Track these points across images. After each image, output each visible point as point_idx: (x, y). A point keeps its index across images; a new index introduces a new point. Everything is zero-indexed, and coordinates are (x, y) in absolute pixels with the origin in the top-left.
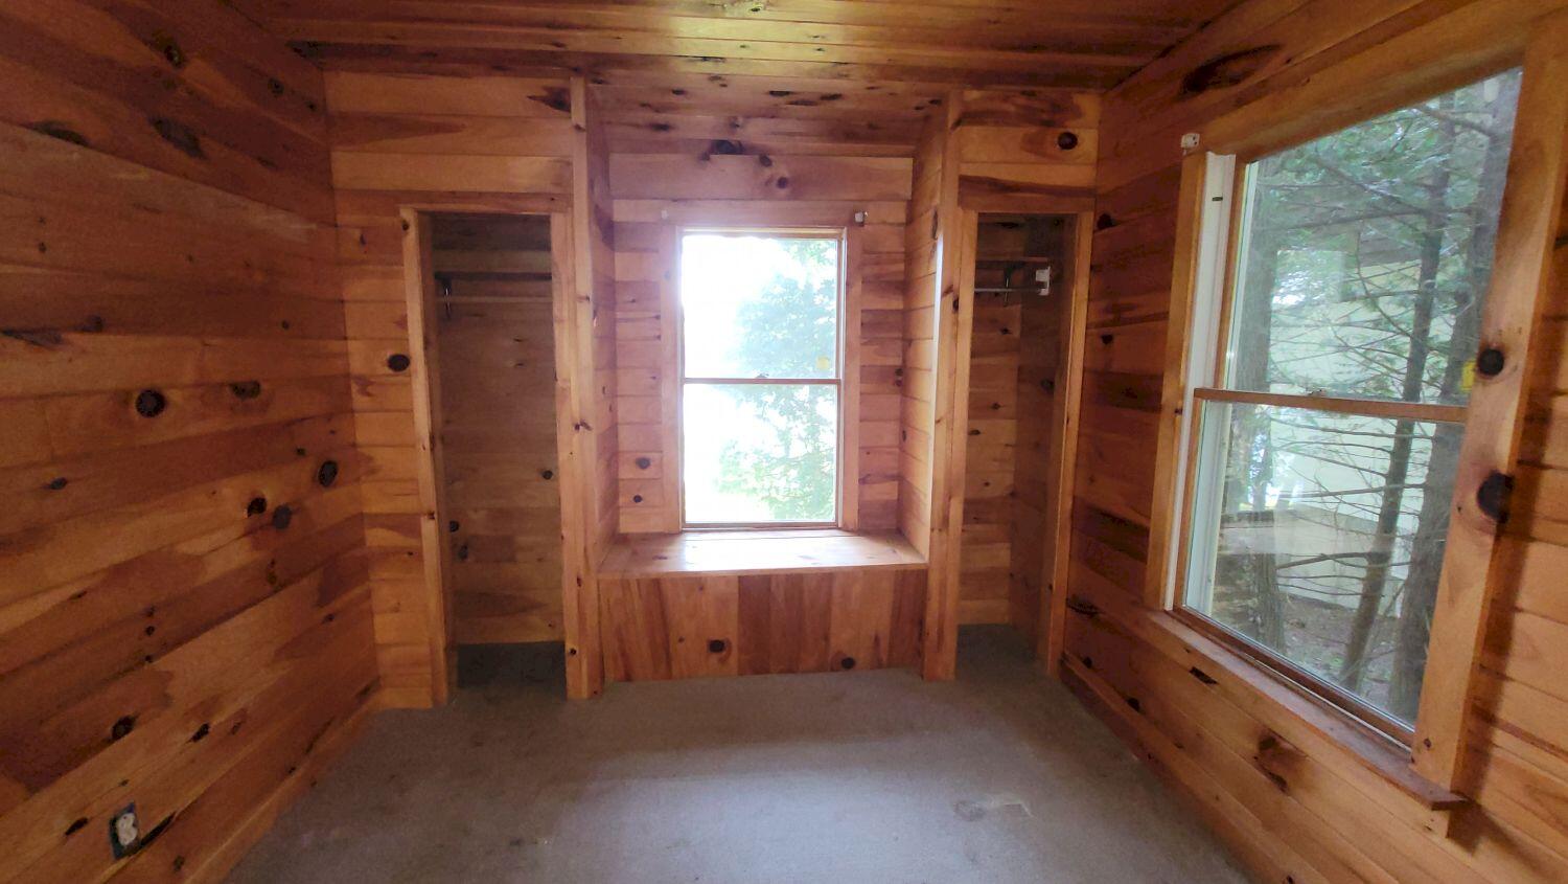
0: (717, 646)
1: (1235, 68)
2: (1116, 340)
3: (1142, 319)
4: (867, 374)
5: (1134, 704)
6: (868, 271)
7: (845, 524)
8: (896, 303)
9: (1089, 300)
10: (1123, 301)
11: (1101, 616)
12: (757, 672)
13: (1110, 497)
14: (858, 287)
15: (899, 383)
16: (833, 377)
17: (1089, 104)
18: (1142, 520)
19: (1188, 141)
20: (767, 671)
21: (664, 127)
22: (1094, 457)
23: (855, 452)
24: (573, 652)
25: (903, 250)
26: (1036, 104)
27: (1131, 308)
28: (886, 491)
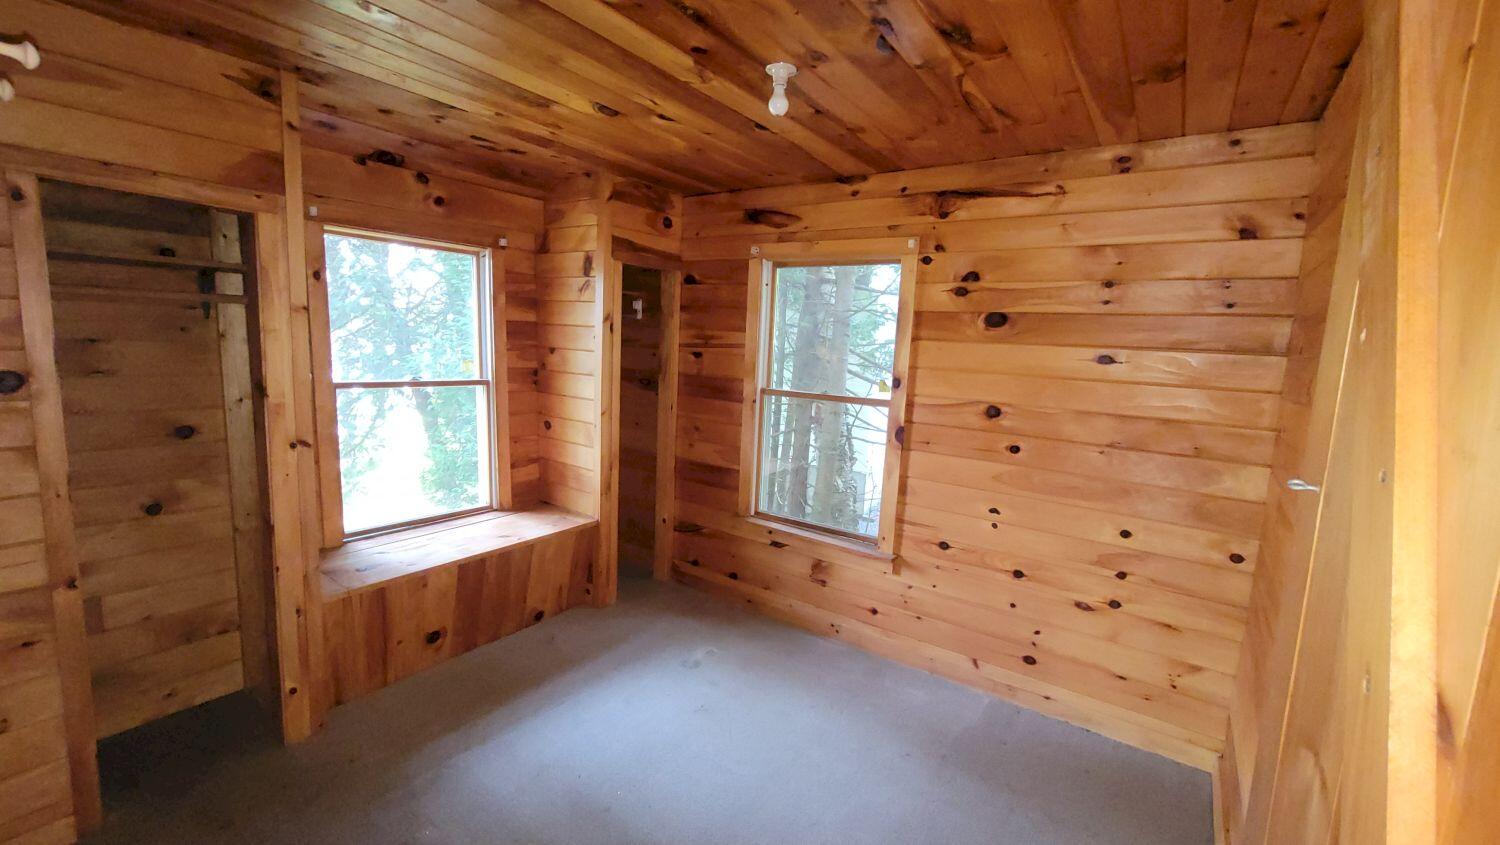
0: (433, 637)
1: (777, 219)
2: (705, 356)
3: (721, 346)
4: (513, 375)
5: (734, 576)
6: (513, 288)
7: (501, 504)
8: (531, 317)
9: (680, 328)
10: (709, 333)
11: (704, 531)
12: (468, 649)
13: (707, 453)
14: (502, 299)
15: (535, 383)
16: (476, 377)
17: (677, 200)
18: (736, 467)
19: (754, 250)
20: (475, 646)
21: (332, 127)
22: (691, 431)
23: (506, 441)
24: (293, 691)
25: (533, 273)
26: (652, 195)
27: (712, 337)
28: (530, 473)
